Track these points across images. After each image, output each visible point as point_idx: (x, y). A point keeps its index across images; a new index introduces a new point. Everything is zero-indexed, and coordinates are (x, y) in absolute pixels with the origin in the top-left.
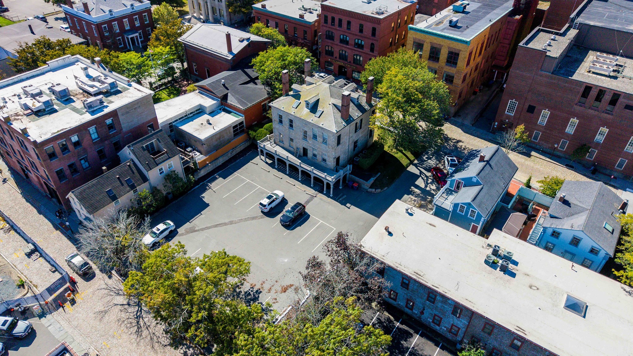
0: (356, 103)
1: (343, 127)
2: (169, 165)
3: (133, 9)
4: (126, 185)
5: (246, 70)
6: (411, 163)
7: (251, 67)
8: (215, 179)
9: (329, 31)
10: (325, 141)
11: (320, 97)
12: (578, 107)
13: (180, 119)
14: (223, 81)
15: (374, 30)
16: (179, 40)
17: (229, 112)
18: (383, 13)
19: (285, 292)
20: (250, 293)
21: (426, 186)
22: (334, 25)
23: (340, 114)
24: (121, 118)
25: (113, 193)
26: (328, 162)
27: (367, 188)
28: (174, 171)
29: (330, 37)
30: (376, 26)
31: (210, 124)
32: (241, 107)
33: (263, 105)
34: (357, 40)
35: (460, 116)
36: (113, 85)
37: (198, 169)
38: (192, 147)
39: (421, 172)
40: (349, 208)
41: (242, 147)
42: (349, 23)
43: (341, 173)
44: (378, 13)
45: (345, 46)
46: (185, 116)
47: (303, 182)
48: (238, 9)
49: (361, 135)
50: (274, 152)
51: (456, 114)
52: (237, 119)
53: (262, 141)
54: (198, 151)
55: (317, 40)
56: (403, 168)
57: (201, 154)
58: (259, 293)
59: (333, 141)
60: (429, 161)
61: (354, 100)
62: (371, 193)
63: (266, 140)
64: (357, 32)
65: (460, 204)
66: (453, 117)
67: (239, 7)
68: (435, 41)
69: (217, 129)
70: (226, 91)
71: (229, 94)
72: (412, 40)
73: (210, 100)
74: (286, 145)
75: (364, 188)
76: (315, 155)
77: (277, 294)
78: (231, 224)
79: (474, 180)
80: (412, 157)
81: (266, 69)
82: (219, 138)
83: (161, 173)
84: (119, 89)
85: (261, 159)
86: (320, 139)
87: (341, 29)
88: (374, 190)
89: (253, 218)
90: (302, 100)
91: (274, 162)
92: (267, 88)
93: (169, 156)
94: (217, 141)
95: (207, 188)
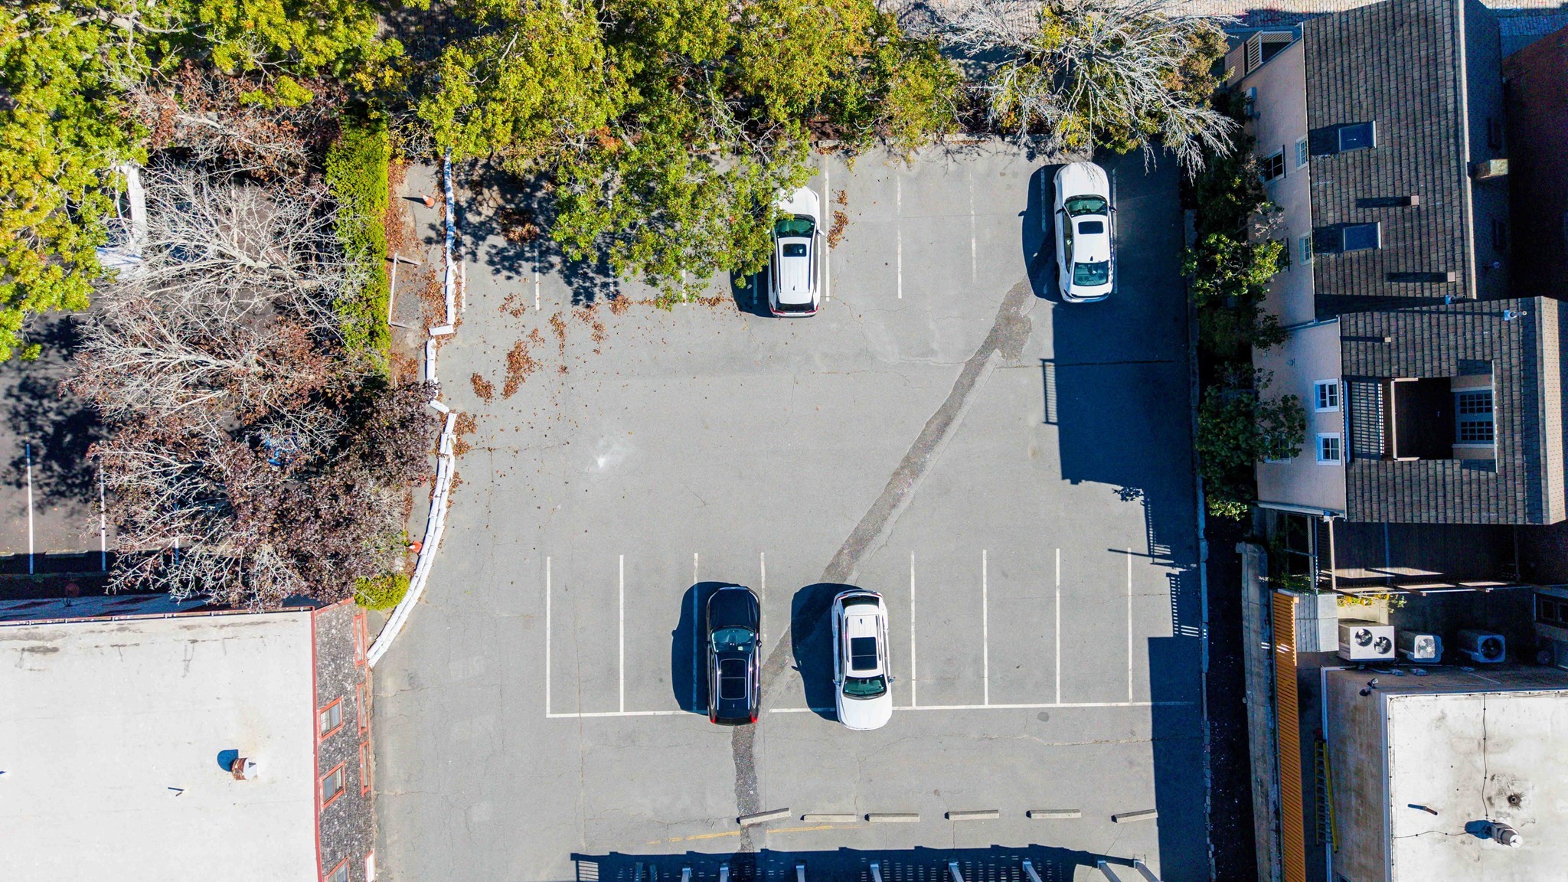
4: (1356, 215)
8: (1185, 614)
19: (511, 355)
20: (607, 275)
25: (1348, 146)
37: (1273, 584)
40: (576, 857)
58: (576, 294)
77: (528, 332)
78: (907, 459)
83: (1315, 389)
85: (1130, 863)
89: (859, 543)
93: (1362, 456)
94: (1359, 772)
95: (1160, 550)
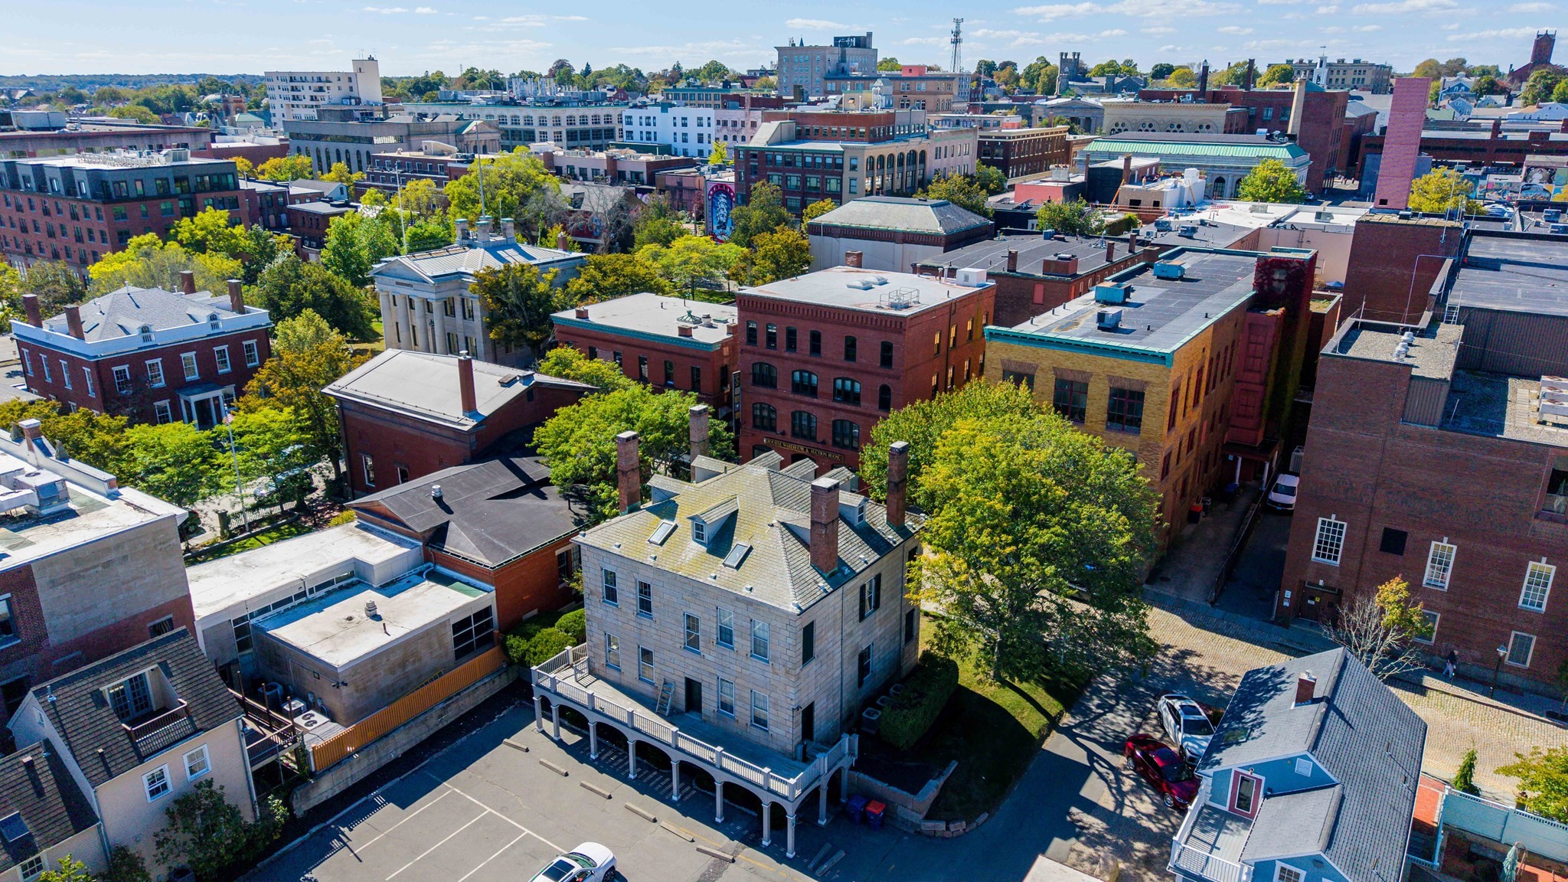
0: (857, 523)
1: (819, 594)
2: (191, 758)
3: (215, 326)
5: (515, 460)
6: (1053, 724)
7: (532, 452)
8: (372, 807)
9: (761, 364)
10: (759, 650)
11: (739, 505)
12: (1545, 523)
13: (276, 605)
14: (438, 487)
15: (887, 348)
16: (326, 390)
17: (447, 581)
18: (907, 307)
21: (1120, 805)
22: (775, 348)
23: (806, 556)
24: (47, 597)
26: (772, 729)
27: (917, 818)
28: (210, 783)
29: (764, 378)
30: (891, 338)
31: (377, 618)
32: (486, 562)
33: (561, 556)
34: (839, 382)
35: (1166, 580)
36: (50, 493)
37: (312, 775)
38: (304, 699)
39: (1091, 755)
41: (482, 695)
42: (816, 338)
43: (822, 763)
44: (894, 306)
45: (807, 399)
46: (298, 596)
47: (686, 808)
48: (514, 333)
49: (878, 631)
50: (585, 701)
51: (1155, 575)
52: (470, 599)
53: (549, 668)
54: (322, 711)
55: (730, 394)
56: (1027, 744)
57: (333, 720)
59: (786, 645)
60: (1109, 716)
61: (848, 516)
62: (932, 836)
63: (562, 663)
64: (840, 359)
65: (1279, 865)
66: (1147, 582)
67: (519, 327)
68: (1068, 364)
69: (397, 632)
70: (446, 517)
71: (452, 526)
72: (1000, 366)
73: (390, 545)
74: (630, 673)
75: (905, 822)
76: (726, 706)
79: (1304, 769)
80: (1053, 706)
81: (573, 451)
82: (403, 664)
83: (153, 793)
84: (71, 505)
85: (543, 732)
86: (743, 644)
87: (793, 355)
88: (942, 826)
90: (682, 519)
91: (586, 738)
92: (576, 507)
93: (194, 726)
94: (392, 671)
95: (336, 843)
